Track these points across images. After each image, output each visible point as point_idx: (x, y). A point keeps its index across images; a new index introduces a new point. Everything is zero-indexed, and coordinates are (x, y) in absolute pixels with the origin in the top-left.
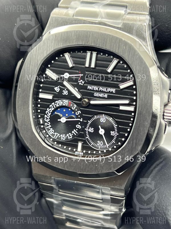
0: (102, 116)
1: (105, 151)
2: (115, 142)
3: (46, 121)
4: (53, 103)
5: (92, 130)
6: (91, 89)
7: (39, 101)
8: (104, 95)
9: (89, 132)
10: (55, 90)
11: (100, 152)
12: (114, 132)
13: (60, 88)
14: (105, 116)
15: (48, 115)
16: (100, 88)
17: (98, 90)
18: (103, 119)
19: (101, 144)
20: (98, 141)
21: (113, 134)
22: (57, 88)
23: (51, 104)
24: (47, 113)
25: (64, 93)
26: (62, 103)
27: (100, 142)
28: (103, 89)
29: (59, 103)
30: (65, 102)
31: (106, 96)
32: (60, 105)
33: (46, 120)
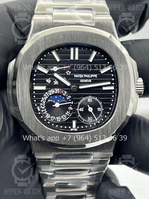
0: (89, 97)
1: (95, 124)
2: (102, 116)
3: (42, 109)
4: (47, 93)
5: (82, 109)
6: (77, 77)
7: (34, 92)
8: (89, 80)
9: (80, 111)
10: (47, 82)
11: (91, 126)
12: (100, 108)
13: (51, 79)
14: (91, 97)
15: (43, 103)
16: (84, 75)
17: (83, 77)
18: (90, 99)
19: (91, 119)
20: (88, 118)
21: (100, 110)
22: (48, 80)
23: (45, 94)
24: (42, 102)
25: (55, 83)
26: (54, 91)
27: (90, 118)
28: (87, 76)
29: (52, 92)
30: (56, 91)
31: (90, 81)
32: (52, 93)
33: (42, 107)
